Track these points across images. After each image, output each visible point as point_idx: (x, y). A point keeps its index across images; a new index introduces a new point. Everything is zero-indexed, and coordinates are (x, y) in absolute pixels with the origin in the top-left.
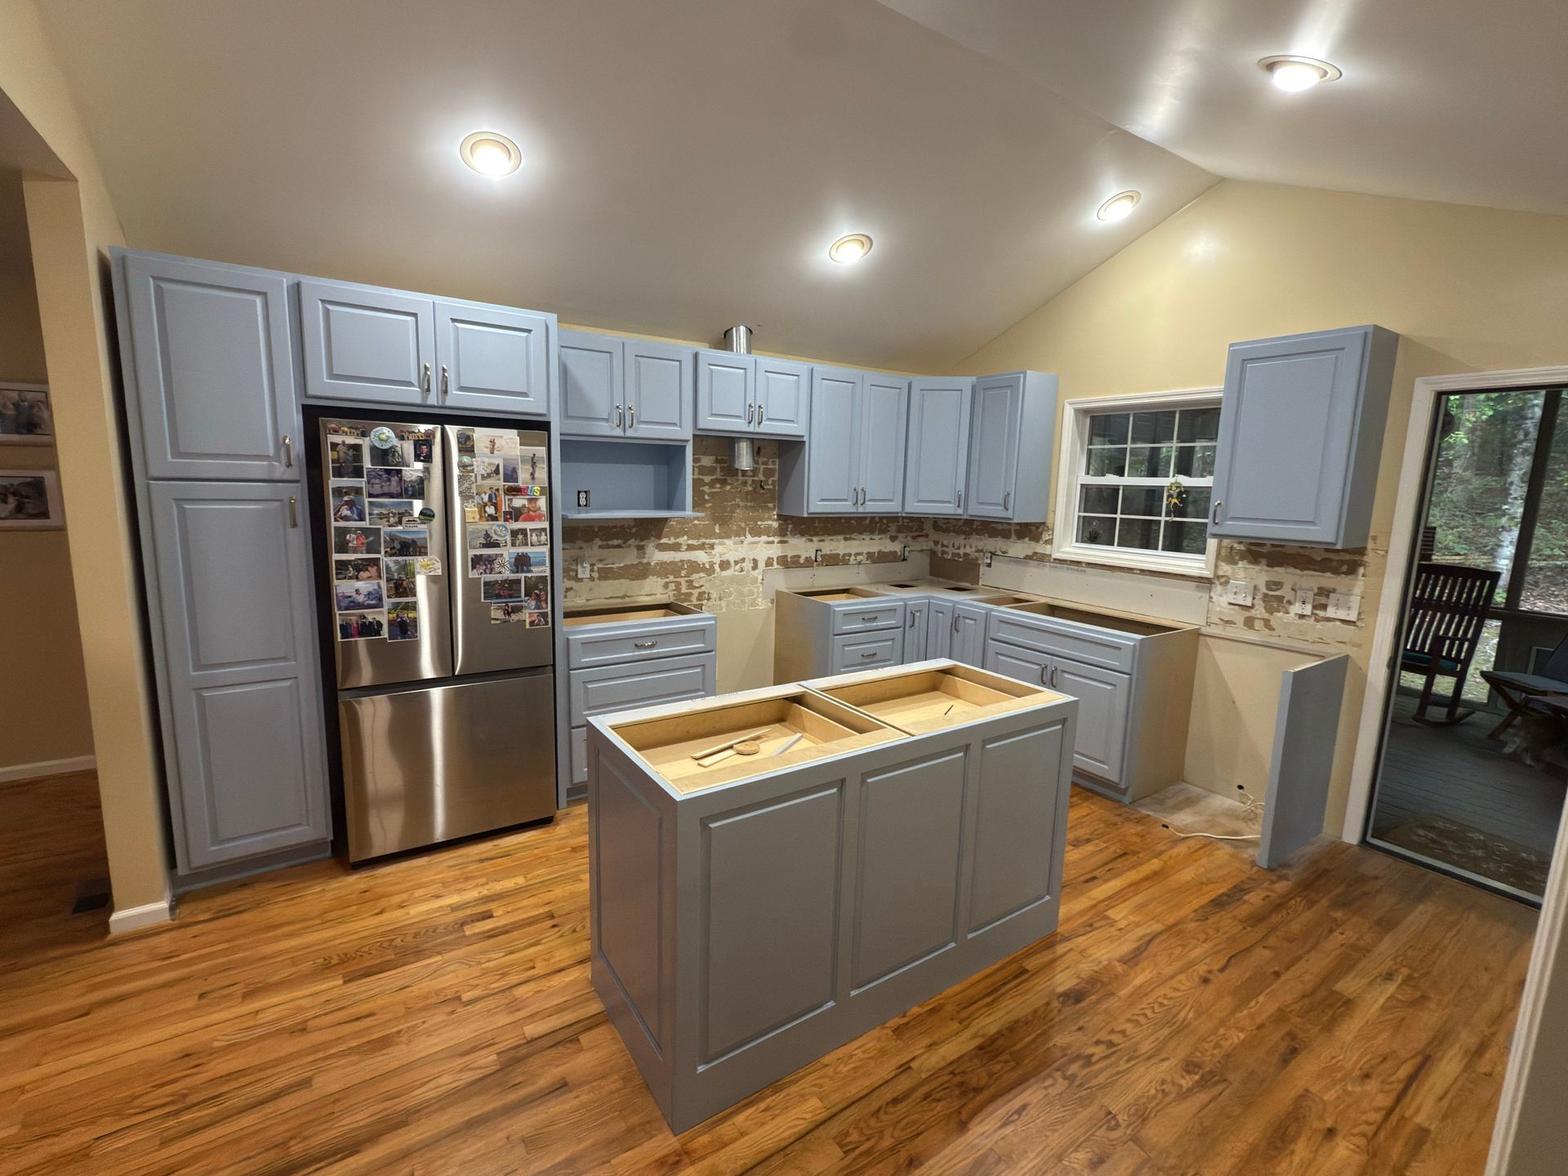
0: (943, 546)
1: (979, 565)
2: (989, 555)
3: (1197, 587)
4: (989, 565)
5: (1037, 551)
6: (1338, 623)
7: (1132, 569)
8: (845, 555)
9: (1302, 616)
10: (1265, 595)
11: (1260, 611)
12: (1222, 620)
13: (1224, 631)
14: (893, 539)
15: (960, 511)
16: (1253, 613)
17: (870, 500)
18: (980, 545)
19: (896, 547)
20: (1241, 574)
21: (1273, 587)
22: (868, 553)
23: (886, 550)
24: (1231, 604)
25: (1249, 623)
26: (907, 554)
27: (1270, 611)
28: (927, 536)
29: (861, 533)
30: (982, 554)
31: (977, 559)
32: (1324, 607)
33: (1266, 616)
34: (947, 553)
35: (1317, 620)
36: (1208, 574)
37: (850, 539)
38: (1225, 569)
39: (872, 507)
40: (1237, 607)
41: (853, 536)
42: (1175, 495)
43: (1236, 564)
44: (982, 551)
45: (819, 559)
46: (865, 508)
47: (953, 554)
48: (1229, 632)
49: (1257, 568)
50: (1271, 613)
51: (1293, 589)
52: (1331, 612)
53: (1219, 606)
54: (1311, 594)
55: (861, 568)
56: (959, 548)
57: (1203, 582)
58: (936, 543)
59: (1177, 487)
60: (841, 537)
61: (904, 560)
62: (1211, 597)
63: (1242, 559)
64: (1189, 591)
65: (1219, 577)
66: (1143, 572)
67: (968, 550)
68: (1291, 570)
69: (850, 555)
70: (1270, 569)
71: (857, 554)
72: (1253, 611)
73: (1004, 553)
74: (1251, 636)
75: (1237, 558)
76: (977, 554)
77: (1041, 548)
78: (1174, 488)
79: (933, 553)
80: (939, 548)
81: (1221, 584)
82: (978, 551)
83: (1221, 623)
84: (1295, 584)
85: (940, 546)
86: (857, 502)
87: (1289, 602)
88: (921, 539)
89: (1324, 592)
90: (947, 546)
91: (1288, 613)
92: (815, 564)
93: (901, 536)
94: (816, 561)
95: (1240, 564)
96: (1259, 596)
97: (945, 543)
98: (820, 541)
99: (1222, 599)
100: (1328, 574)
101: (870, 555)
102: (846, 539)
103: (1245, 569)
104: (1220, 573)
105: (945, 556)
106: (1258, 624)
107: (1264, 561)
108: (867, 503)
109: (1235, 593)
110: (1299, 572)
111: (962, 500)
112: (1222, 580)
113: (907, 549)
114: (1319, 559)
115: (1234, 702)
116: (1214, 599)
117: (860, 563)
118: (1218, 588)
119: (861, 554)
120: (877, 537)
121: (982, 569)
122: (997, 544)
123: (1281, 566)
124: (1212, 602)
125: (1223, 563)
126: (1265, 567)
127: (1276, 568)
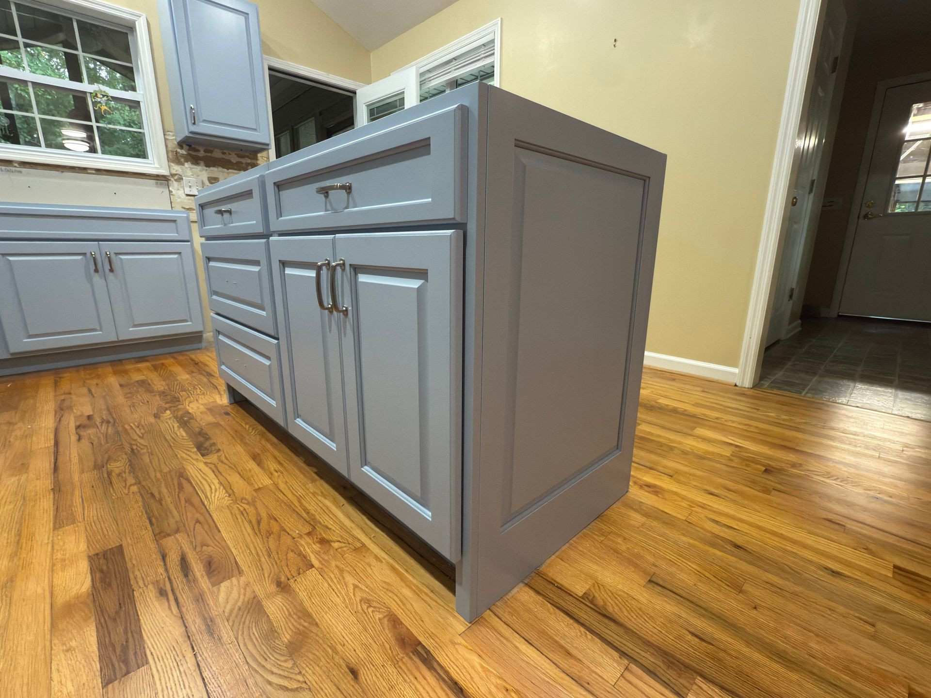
3: (157, 183)
7: (85, 169)
10: (210, 187)
12: (184, 208)
20: (189, 173)
21: (213, 181)
24: (188, 195)
36: (164, 172)
38: (176, 169)
40: (192, 197)
43: (183, 165)
49: (199, 168)
53: (179, 198)
57: (161, 179)
59: (103, 96)
62: (170, 192)
63: (186, 161)
64: (149, 186)
65: (173, 175)
68: (220, 169)
70: (207, 168)
75: (182, 160)
78: (99, 96)
81: (176, 180)
84: (226, 179)
95: (187, 165)
99: (179, 192)
103: (191, 169)
104: (174, 172)
107: (202, 163)
109: (189, 187)
110: (226, 170)
112: (176, 177)
114: (235, 162)
116: (174, 192)
118: (174, 185)
123: (214, 166)
124: (172, 195)
125: (172, 164)
126: (205, 168)
127: (212, 168)
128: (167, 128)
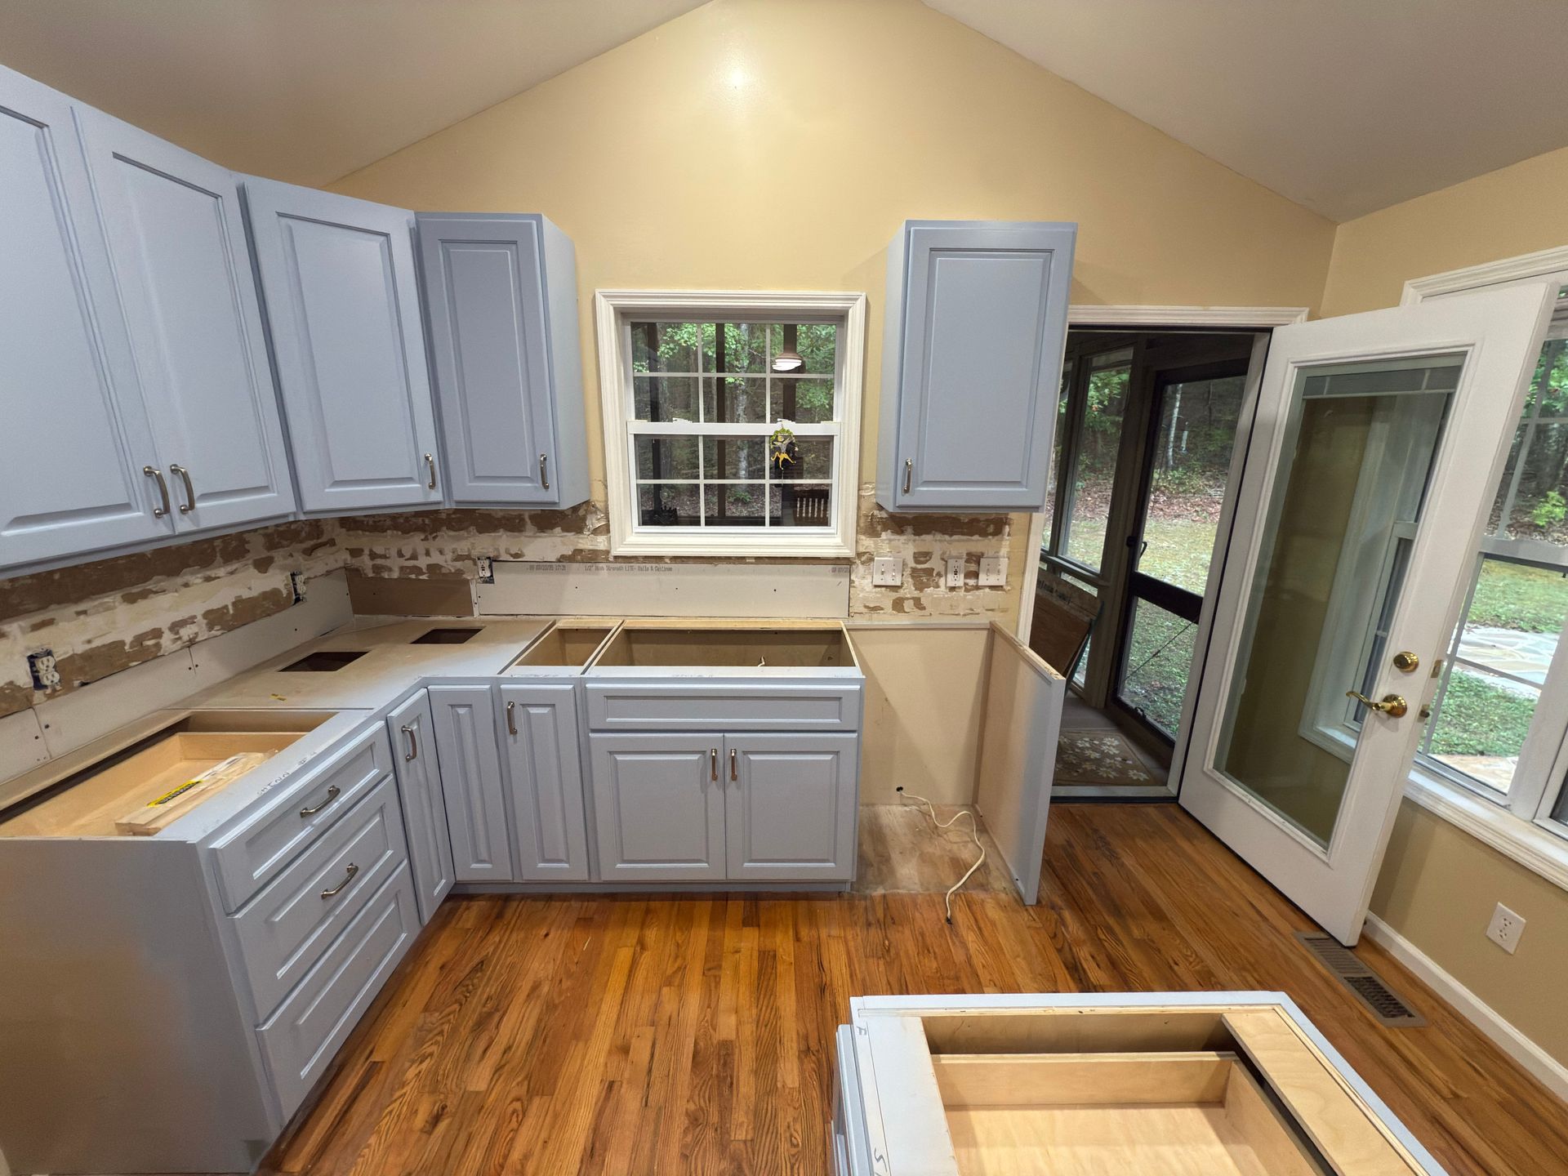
0: (373, 556)
1: (467, 582)
2: (487, 563)
3: (834, 570)
4: (490, 580)
5: (580, 546)
6: (987, 590)
7: (743, 558)
8: (139, 639)
9: (953, 589)
10: (914, 570)
11: (909, 590)
12: (866, 607)
13: (870, 619)
14: (263, 565)
15: (436, 496)
16: (901, 593)
17: (206, 496)
18: (463, 547)
19: (275, 580)
20: (886, 548)
21: (922, 559)
22: (206, 615)
23: (254, 593)
24: (876, 586)
25: (898, 605)
26: (301, 589)
27: (920, 587)
28: (332, 542)
29: (174, 572)
30: (468, 563)
31: (459, 572)
32: (976, 575)
33: (916, 594)
34: (390, 570)
35: (967, 590)
36: (847, 552)
37: (144, 595)
38: (868, 543)
39: (214, 514)
40: (883, 589)
41: (150, 585)
42: (784, 449)
43: (879, 536)
44: (468, 557)
45: (50, 677)
46: (195, 520)
47: (402, 568)
48: (877, 620)
49: (903, 538)
50: (921, 590)
51: (943, 559)
52: (983, 580)
53: (863, 590)
54: (962, 562)
55: (200, 655)
56: (414, 557)
57: (842, 564)
58: (356, 553)
59: (785, 438)
60: (113, 599)
61: (298, 600)
62: (851, 582)
63: (885, 529)
64: (824, 576)
65: (859, 555)
66: (759, 560)
67: (436, 558)
68: (939, 536)
69: (157, 633)
70: (917, 537)
71: (175, 627)
72: (902, 591)
73: (516, 556)
74: (902, 620)
75: (879, 528)
76: (459, 564)
77: (586, 542)
78: (780, 439)
79: (352, 574)
80: (366, 563)
81: (863, 563)
82: (459, 558)
83: (866, 610)
84: (944, 553)
85: (366, 558)
86: (167, 509)
87: (939, 575)
88: (319, 553)
89: (975, 558)
90: (384, 557)
91: (938, 587)
92: (38, 695)
93: (278, 556)
94: (38, 684)
95: (884, 535)
96: (908, 571)
97: (379, 550)
98: (36, 627)
99: (864, 582)
100: (976, 537)
101: (214, 618)
102: (131, 599)
103: (890, 541)
104: (862, 550)
105: (386, 575)
106: (908, 605)
107: (910, 529)
108: (198, 505)
109: (883, 573)
110: (946, 537)
111: (439, 471)
112: (863, 559)
113: (299, 579)
114: (966, 521)
115: (886, 700)
116: (857, 581)
117: (192, 643)
118: (860, 569)
119: (191, 620)
120: (221, 572)
121: (474, 589)
122: (502, 542)
123: (928, 533)
124: (854, 587)
125: (863, 537)
126: (913, 537)
127: (923, 537)
128: (865, 479)
